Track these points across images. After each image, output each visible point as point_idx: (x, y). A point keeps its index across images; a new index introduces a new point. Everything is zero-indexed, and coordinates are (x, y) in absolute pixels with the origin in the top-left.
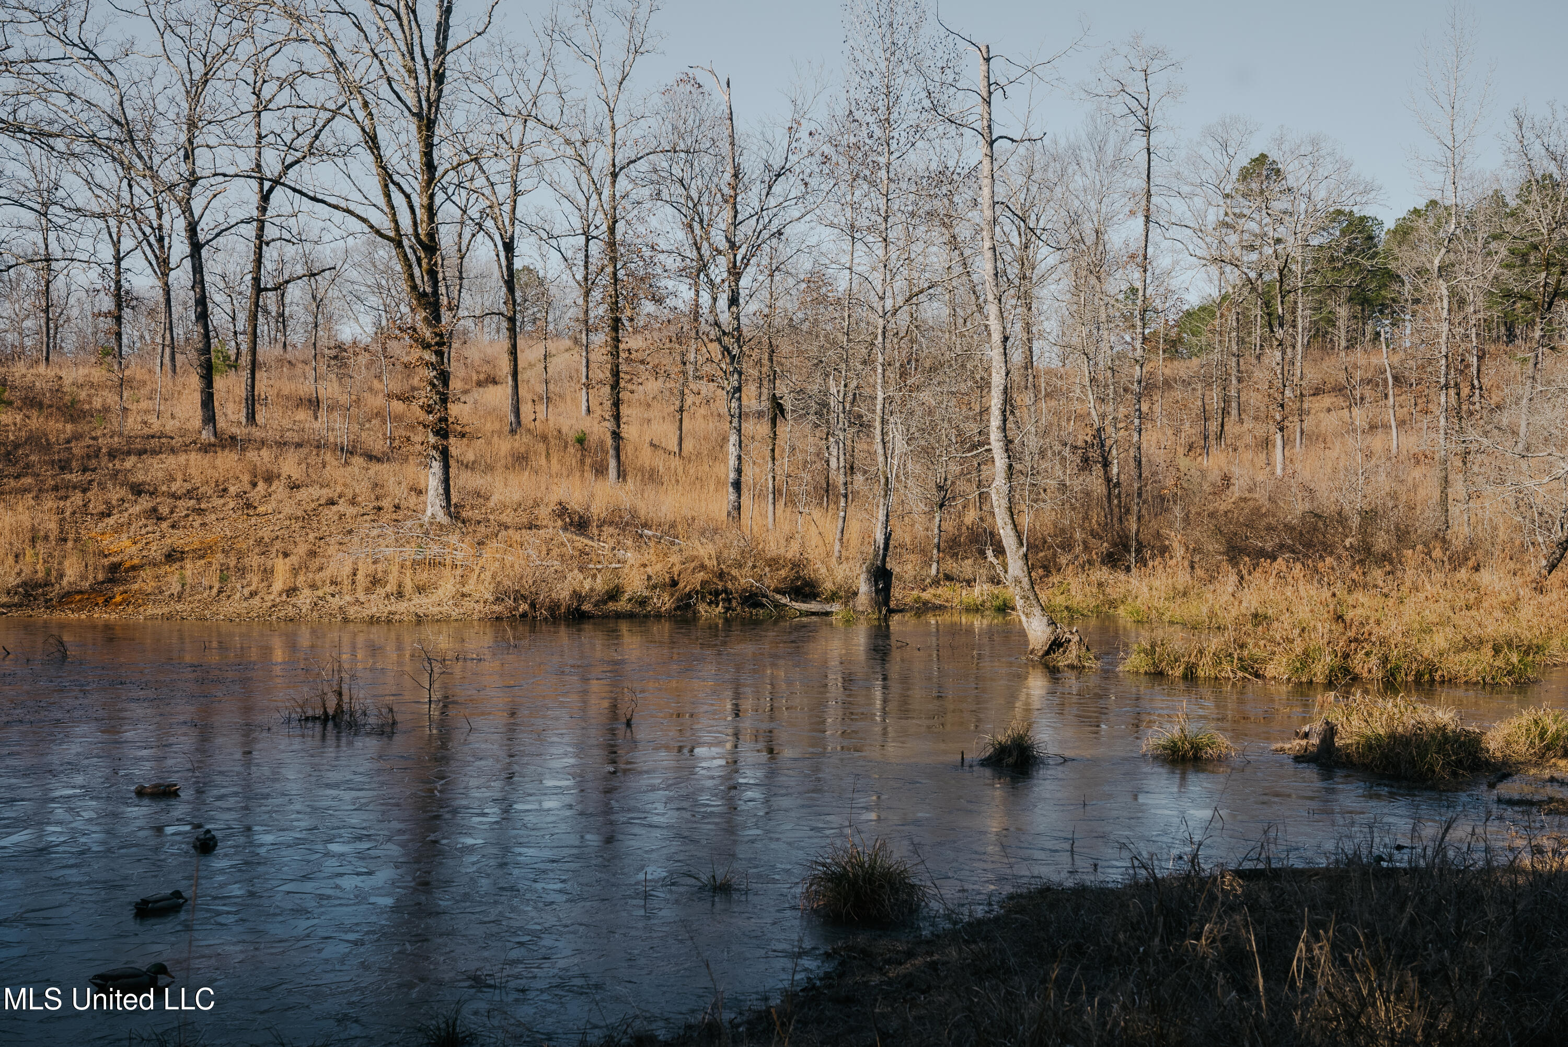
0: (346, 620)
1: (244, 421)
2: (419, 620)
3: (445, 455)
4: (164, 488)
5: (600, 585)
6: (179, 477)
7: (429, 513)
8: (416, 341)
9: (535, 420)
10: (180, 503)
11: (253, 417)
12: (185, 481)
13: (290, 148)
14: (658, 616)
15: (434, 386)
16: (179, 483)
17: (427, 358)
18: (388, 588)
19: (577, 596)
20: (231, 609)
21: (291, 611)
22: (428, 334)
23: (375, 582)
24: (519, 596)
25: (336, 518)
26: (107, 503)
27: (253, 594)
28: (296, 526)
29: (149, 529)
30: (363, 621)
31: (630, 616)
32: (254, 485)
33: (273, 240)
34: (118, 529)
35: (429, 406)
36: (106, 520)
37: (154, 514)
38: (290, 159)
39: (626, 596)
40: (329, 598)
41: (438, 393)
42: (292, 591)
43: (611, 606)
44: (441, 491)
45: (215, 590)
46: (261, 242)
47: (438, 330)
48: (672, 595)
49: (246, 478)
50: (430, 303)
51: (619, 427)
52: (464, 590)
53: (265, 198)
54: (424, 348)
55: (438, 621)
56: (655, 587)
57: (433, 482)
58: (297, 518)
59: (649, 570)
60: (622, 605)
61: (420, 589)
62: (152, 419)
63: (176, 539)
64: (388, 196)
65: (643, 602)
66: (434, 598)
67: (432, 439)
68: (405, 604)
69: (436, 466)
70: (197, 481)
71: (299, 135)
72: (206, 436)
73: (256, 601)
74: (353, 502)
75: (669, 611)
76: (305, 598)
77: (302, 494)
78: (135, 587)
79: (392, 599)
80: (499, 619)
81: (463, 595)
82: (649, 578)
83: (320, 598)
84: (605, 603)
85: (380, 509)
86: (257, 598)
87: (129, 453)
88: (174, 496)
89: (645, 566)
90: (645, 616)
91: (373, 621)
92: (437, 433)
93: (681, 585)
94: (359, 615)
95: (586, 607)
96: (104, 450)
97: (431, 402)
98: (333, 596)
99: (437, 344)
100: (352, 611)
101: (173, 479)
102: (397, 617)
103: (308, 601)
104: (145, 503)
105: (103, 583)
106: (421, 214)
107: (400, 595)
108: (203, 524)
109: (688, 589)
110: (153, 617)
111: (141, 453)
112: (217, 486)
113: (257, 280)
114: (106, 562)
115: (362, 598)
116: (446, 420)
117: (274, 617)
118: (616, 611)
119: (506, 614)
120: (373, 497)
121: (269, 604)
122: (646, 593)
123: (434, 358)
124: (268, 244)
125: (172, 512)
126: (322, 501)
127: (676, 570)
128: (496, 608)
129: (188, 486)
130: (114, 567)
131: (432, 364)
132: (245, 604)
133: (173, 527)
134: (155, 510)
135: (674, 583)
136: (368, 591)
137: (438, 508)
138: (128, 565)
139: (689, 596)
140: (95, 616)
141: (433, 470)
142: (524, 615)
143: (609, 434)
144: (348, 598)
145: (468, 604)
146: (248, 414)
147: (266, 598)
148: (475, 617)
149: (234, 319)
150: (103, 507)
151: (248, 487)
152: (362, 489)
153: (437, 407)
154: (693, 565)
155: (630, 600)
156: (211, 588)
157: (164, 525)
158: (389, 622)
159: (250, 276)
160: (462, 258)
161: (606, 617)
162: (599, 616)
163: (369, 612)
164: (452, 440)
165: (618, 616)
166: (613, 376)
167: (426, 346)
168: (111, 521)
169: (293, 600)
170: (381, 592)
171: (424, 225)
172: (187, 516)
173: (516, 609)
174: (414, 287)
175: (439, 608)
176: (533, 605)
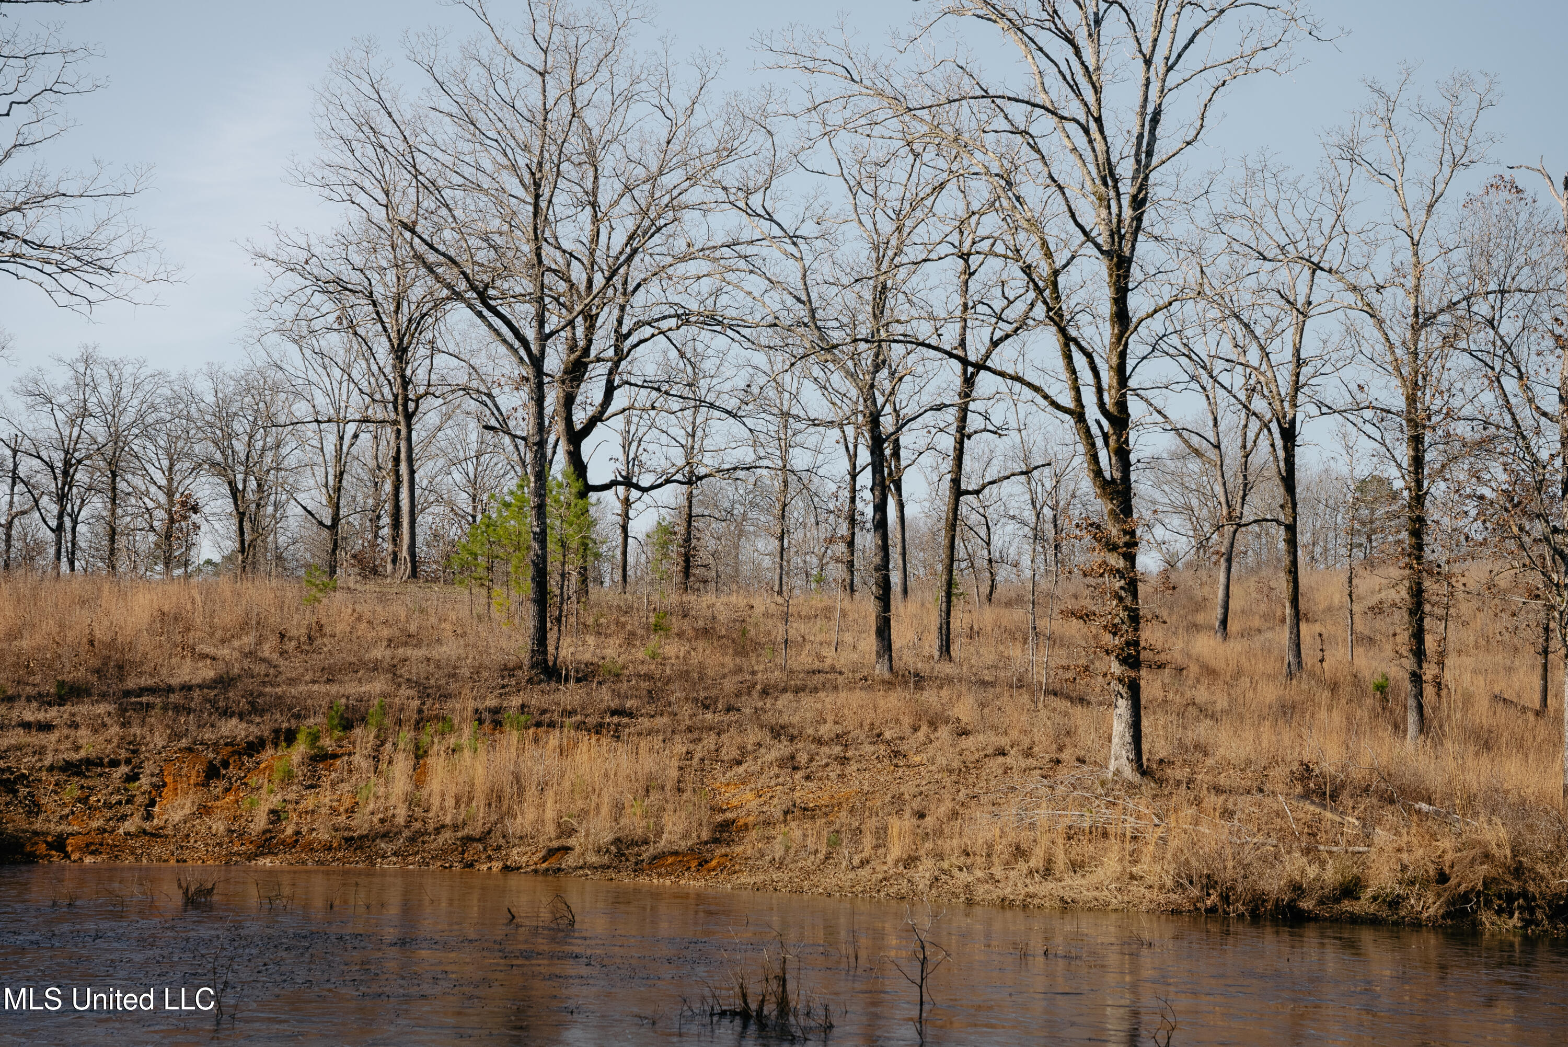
0: (970, 903)
1: (936, 655)
2: (1066, 906)
3: (1134, 689)
4: (810, 731)
5: (1331, 875)
6: (830, 718)
7: (1112, 768)
8: (1099, 541)
9: (1322, 661)
10: (825, 750)
11: (948, 651)
12: (836, 723)
13: (1000, 318)
14: (1417, 925)
15: (1121, 599)
16: (829, 725)
17: (1113, 563)
18: (1033, 863)
19: (1297, 888)
20: (834, 881)
21: (904, 887)
22: (1114, 531)
23: (1020, 852)
24: (1210, 883)
25: (1000, 771)
26: (742, 748)
27: (864, 863)
28: (948, 781)
29: (781, 780)
30: (992, 903)
31: (1374, 922)
32: (916, 729)
33: (975, 432)
34: (744, 781)
35: (1115, 625)
36: (735, 768)
37: (790, 763)
38: (998, 335)
39: (1370, 892)
40: (955, 872)
41: (1126, 608)
42: (910, 861)
43: (1347, 905)
44: (1128, 738)
45: (821, 856)
46: (963, 435)
47: (1127, 527)
48: (1439, 896)
49: (907, 721)
50: (1118, 492)
51: (1421, 667)
52: (1134, 870)
53: (969, 381)
54: (1109, 550)
55: (1090, 909)
56: (1412, 883)
57: (1119, 727)
58: (951, 772)
59: (1405, 856)
60: (1363, 905)
61: (1076, 866)
62: (828, 652)
63: (805, 793)
64: (1068, 358)
65: (1395, 903)
66: (1092, 879)
67: (1116, 668)
68: (1052, 885)
69: (1123, 706)
70: (849, 724)
71: (1010, 303)
72: (881, 670)
73: (864, 872)
74: (1028, 753)
75: (1432, 919)
76: (924, 872)
77: (968, 743)
78: (738, 849)
79: (1037, 877)
80: (1176, 912)
81: (1133, 877)
82: (1404, 868)
83: (944, 871)
84: (1337, 900)
85: (1058, 762)
86: (868, 868)
87: (785, 690)
88: (819, 741)
89: (1399, 850)
90: (1395, 923)
91: (1004, 904)
92: (1123, 661)
93: (1453, 882)
94: (988, 897)
95: (1306, 904)
96: (758, 687)
97: (1117, 620)
98: (961, 869)
99: (1126, 545)
100: (980, 891)
101: (822, 721)
102: (1036, 901)
103: (928, 875)
104: (782, 749)
105: (706, 843)
106: (1107, 377)
107: (1048, 872)
108: (842, 776)
109: (1462, 888)
110: (742, 887)
111: (797, 690)
112: (871, 729)
113: (956, 482)
114: (719, 818)
115: (998, 872)
116: (1136, 643)
117: (882, 894)
118: (1352, 913)
119: (1187, 906)
120: (1054, 747)
121: (880, 876)
122: (1399, 890)
123: (1121, 564)
124: (969, 437)
125: (811, 760)
126: (990, 751)
127: (1448, 857)
128: (1173, 897)
129: (839, 729)
130: (725, 826)
131: (1118, 571)
132: (851, 875)
133: (808, 778)
134: (793, 757)
135: (1443, 878)
136: (1007, 866)
137: (1124, 761)
138: (741, 822)
139: (1465, 897)
140: (682, 882)
141: (1118, 711)
142: (1212, 910)
143: (1407, 676)
144: (979, 874)
145: (1137, 889)
146: (941, 646)
147: (878, 869)
148: (1143, 908)
149: (988, 544)
150: (735, 753)
151: (908, 731)
152: (1042, 737)
153: (1125, 627)
154: (1473, 852)
155: (1375, 898)
156: (816, 851)
157: (798, 775)
158: (1025, 907)
159: (949, 477)
160: (1247, 456)
161: (1337, 920)
162: (1325, 919)
163: (1000, 892)
164: (1144, 672)
165: (1355, 920)
166: (1412, 596)
167: (1112, 547)
168: (741, 769)
169: (910, 873)
170: (1022, 866)
171: (1113, 391)
172: (827, 765)
173: (1200, 899)
174: (1098, 473)
175: (1096, 893)
176: (1225, 898)
